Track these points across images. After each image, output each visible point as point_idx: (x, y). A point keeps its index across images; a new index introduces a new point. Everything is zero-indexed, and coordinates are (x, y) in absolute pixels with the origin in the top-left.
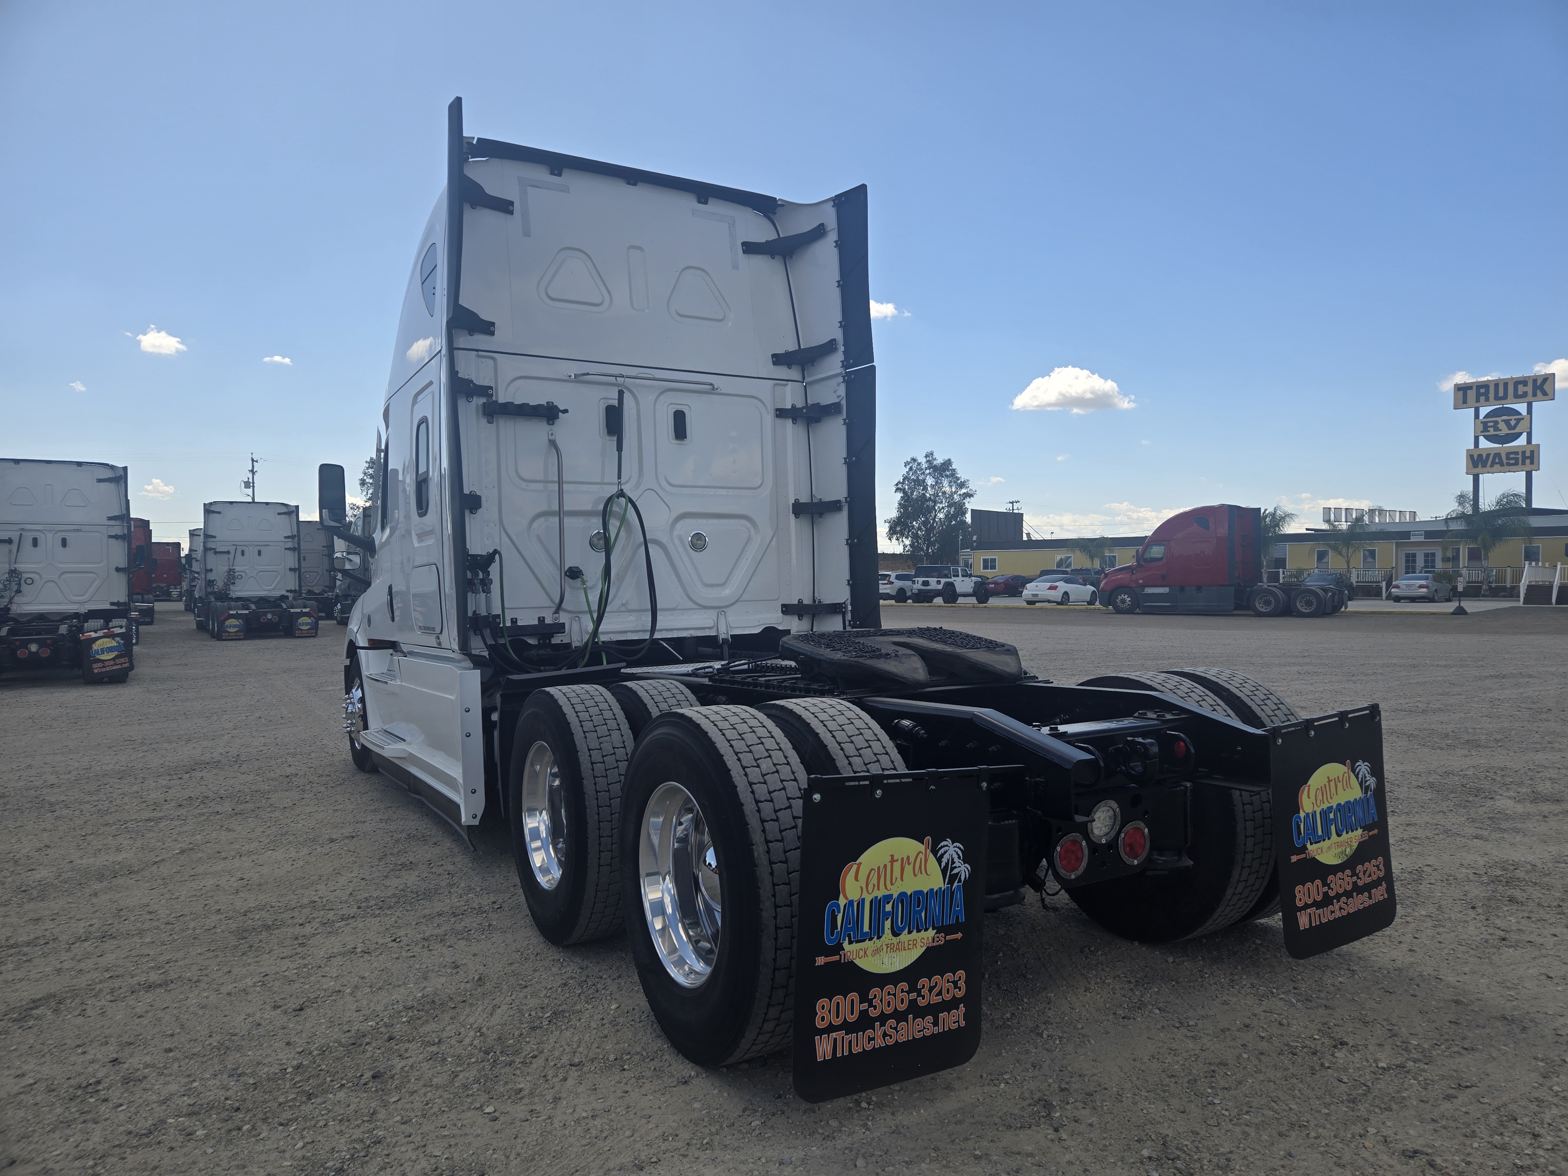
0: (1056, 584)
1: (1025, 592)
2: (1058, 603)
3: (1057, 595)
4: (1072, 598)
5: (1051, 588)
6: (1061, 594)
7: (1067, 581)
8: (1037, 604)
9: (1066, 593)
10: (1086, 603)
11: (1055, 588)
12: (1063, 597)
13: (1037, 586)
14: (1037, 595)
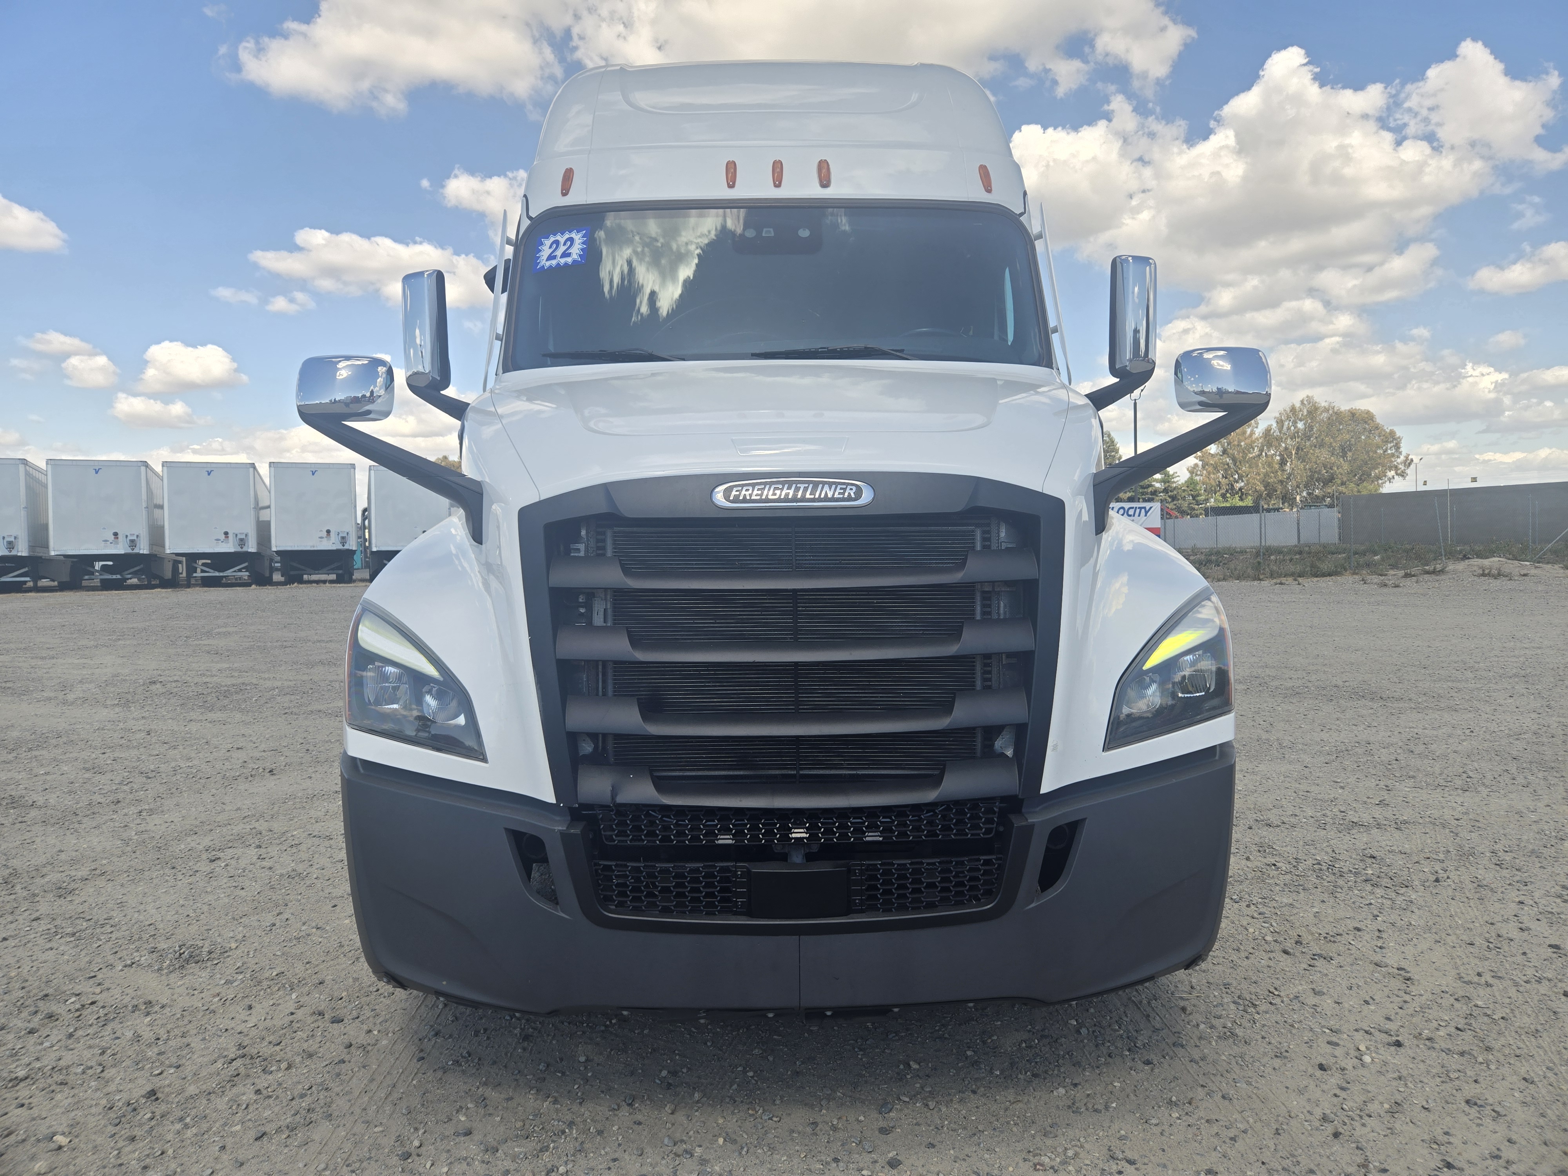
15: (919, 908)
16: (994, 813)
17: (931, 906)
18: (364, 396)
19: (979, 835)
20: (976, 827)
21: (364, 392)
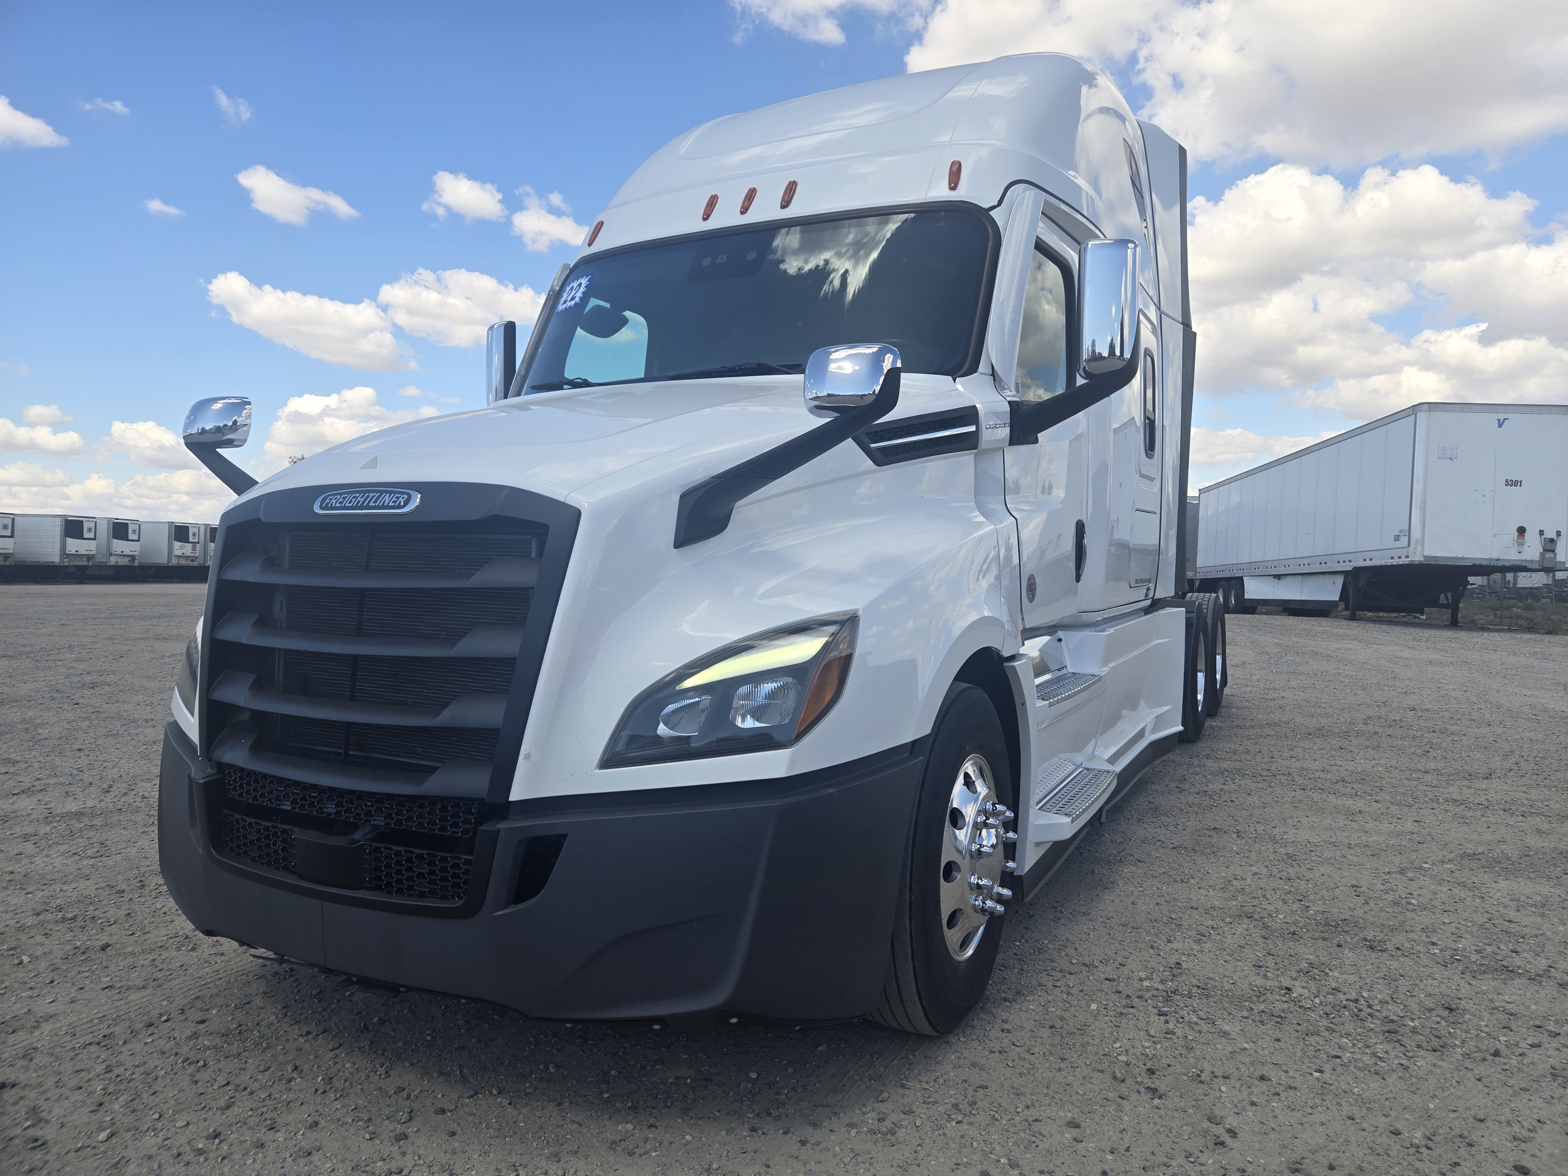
15: (413, 895)
16: (472, 814)
17: (422, 895)
18: (225, 426)
19: (457, 833)
20: (455, 825)
21: (225, 422)
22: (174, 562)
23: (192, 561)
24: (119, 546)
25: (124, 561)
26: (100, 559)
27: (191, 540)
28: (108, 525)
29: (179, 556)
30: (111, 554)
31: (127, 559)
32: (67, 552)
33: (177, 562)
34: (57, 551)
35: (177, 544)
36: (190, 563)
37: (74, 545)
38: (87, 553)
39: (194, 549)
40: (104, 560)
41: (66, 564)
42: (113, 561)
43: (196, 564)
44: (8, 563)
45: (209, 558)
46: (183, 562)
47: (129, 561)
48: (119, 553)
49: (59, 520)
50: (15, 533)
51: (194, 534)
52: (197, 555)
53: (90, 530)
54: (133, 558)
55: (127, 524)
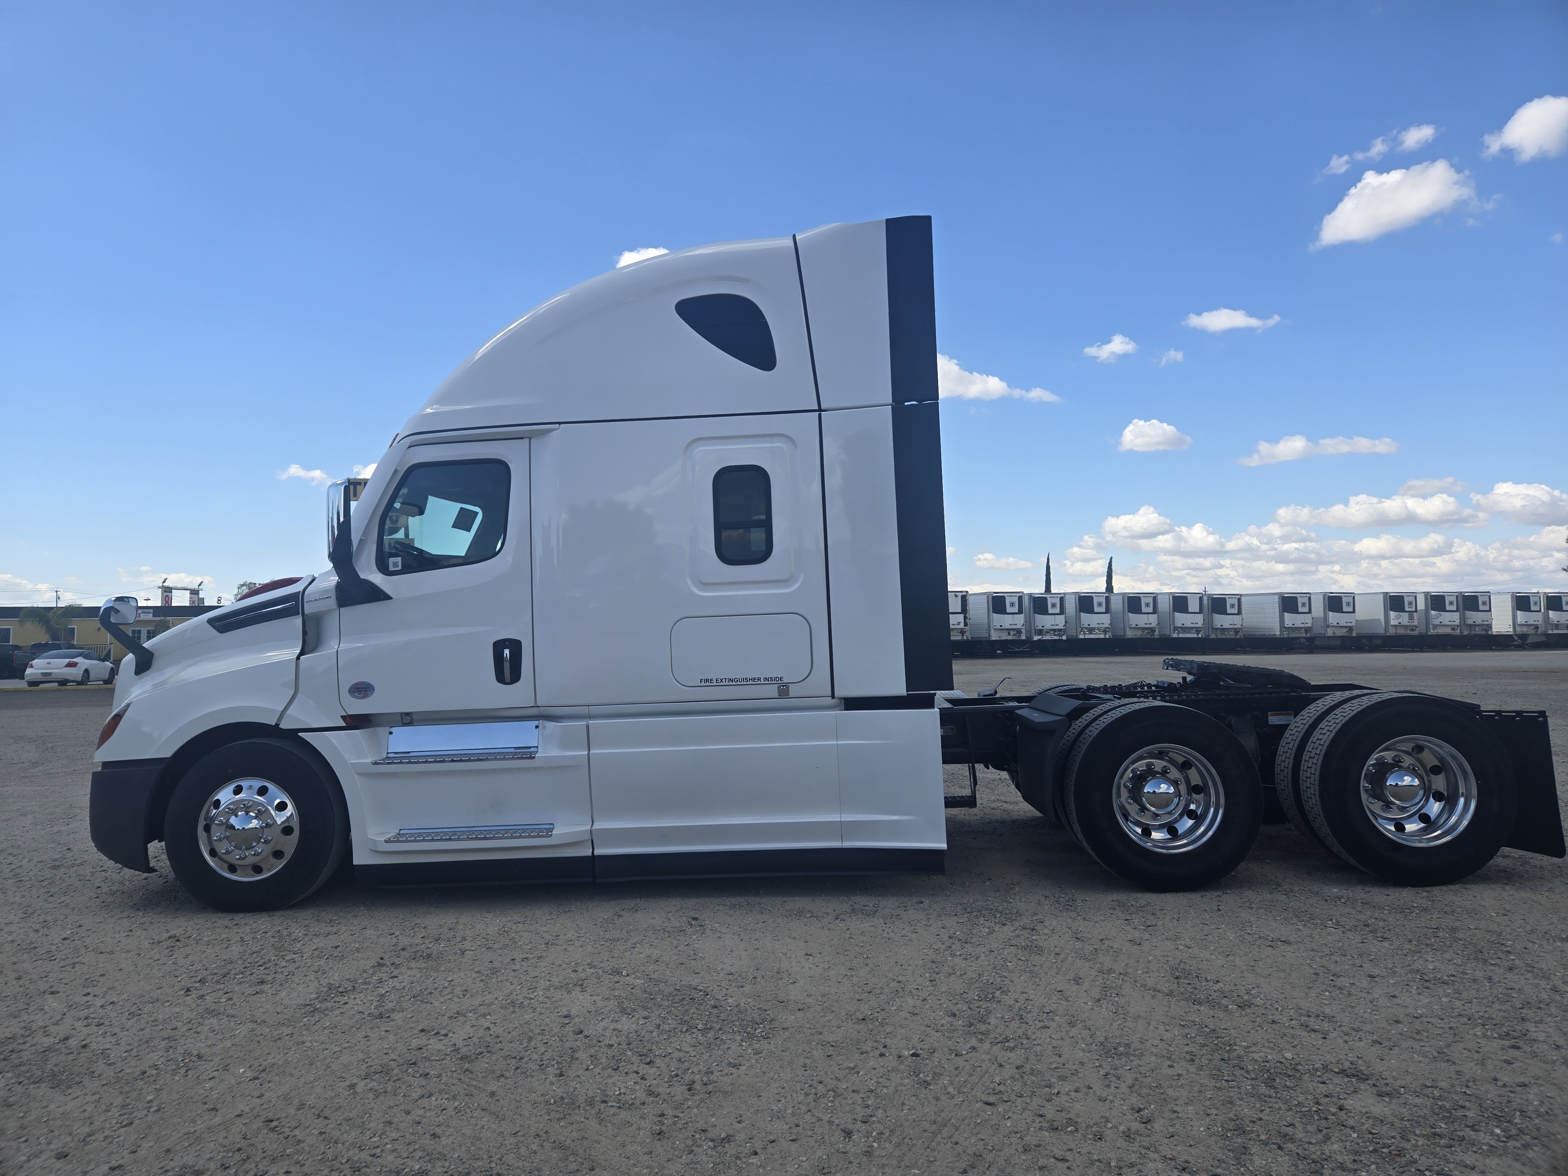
0: (75, 660)
1: (29, 671)
2: (79, 683)
3: (76, 673)
4: (92, 676)
5: (70, 665)
6: (82, 672)
7: (87, 657)
8: (41, 686)
9: (86, 671)
10: (102, 683)
11: (74, 665)
12: (83, 676)
13: (49, 663)
14: (50, 674)
22: (1392, 631)
23: (1412, 630)
24: (1334, 618)
25: (1343, 632)
26: (1318, 630)
27: (1407, 609)
28: (1324, 599)
29: (1395, 626)
30: (1328, 626)
31: (1344, 630)
32: (1286, 626)
33: (1395, 632)
34: (1278, 624)
35: (1392, 614)
36: (1409, 632)
37: (1290, 619)
38: (1303, 626)
39: (1411, 618)
40: (1323, 632)
41: (1286, 636)
42: (1330, 632)
43: (1416, 633)
44: (1238, 636)
45: (1431, 626)
46: (1401, 631)
47: (1347, 632)
48: (1335, 624)
49: (1277, 597)
50: (1243, 611)
51: (1410, 603)
52: (1416, 623)
53: (1304, 605)
54: (1350, 629)
55: (1341, 597)
